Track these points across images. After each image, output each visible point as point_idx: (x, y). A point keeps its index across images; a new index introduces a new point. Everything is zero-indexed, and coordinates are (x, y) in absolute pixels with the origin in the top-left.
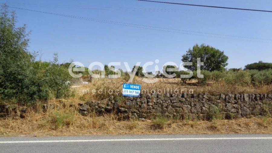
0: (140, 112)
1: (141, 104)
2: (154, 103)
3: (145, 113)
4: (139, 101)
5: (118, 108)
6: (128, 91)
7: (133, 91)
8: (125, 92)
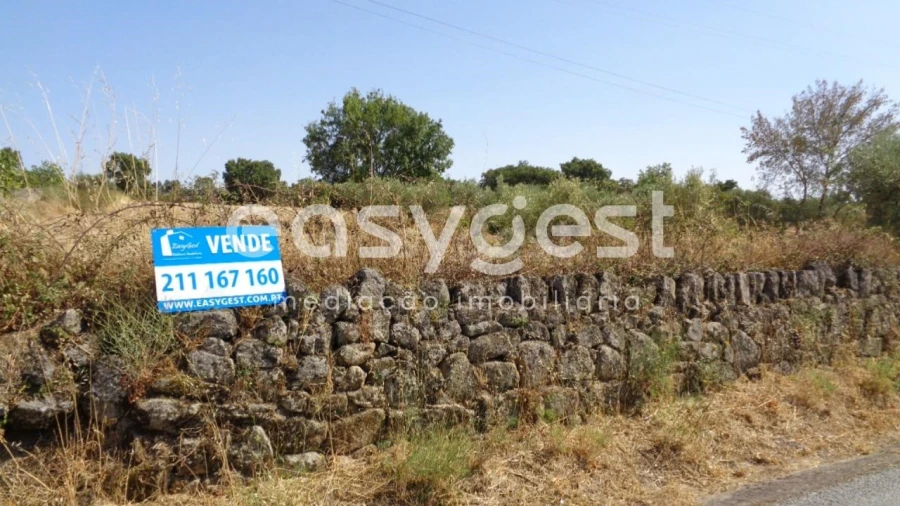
0: (290, 414)
1: (294, 358)
2: (373, 345)
3: (318, 418)
4: (283, 340)
5: (125, 405)
6: (192, 275)
7: (236, 272)
8: (175, 283)
